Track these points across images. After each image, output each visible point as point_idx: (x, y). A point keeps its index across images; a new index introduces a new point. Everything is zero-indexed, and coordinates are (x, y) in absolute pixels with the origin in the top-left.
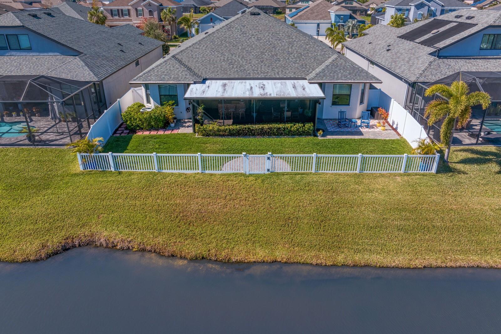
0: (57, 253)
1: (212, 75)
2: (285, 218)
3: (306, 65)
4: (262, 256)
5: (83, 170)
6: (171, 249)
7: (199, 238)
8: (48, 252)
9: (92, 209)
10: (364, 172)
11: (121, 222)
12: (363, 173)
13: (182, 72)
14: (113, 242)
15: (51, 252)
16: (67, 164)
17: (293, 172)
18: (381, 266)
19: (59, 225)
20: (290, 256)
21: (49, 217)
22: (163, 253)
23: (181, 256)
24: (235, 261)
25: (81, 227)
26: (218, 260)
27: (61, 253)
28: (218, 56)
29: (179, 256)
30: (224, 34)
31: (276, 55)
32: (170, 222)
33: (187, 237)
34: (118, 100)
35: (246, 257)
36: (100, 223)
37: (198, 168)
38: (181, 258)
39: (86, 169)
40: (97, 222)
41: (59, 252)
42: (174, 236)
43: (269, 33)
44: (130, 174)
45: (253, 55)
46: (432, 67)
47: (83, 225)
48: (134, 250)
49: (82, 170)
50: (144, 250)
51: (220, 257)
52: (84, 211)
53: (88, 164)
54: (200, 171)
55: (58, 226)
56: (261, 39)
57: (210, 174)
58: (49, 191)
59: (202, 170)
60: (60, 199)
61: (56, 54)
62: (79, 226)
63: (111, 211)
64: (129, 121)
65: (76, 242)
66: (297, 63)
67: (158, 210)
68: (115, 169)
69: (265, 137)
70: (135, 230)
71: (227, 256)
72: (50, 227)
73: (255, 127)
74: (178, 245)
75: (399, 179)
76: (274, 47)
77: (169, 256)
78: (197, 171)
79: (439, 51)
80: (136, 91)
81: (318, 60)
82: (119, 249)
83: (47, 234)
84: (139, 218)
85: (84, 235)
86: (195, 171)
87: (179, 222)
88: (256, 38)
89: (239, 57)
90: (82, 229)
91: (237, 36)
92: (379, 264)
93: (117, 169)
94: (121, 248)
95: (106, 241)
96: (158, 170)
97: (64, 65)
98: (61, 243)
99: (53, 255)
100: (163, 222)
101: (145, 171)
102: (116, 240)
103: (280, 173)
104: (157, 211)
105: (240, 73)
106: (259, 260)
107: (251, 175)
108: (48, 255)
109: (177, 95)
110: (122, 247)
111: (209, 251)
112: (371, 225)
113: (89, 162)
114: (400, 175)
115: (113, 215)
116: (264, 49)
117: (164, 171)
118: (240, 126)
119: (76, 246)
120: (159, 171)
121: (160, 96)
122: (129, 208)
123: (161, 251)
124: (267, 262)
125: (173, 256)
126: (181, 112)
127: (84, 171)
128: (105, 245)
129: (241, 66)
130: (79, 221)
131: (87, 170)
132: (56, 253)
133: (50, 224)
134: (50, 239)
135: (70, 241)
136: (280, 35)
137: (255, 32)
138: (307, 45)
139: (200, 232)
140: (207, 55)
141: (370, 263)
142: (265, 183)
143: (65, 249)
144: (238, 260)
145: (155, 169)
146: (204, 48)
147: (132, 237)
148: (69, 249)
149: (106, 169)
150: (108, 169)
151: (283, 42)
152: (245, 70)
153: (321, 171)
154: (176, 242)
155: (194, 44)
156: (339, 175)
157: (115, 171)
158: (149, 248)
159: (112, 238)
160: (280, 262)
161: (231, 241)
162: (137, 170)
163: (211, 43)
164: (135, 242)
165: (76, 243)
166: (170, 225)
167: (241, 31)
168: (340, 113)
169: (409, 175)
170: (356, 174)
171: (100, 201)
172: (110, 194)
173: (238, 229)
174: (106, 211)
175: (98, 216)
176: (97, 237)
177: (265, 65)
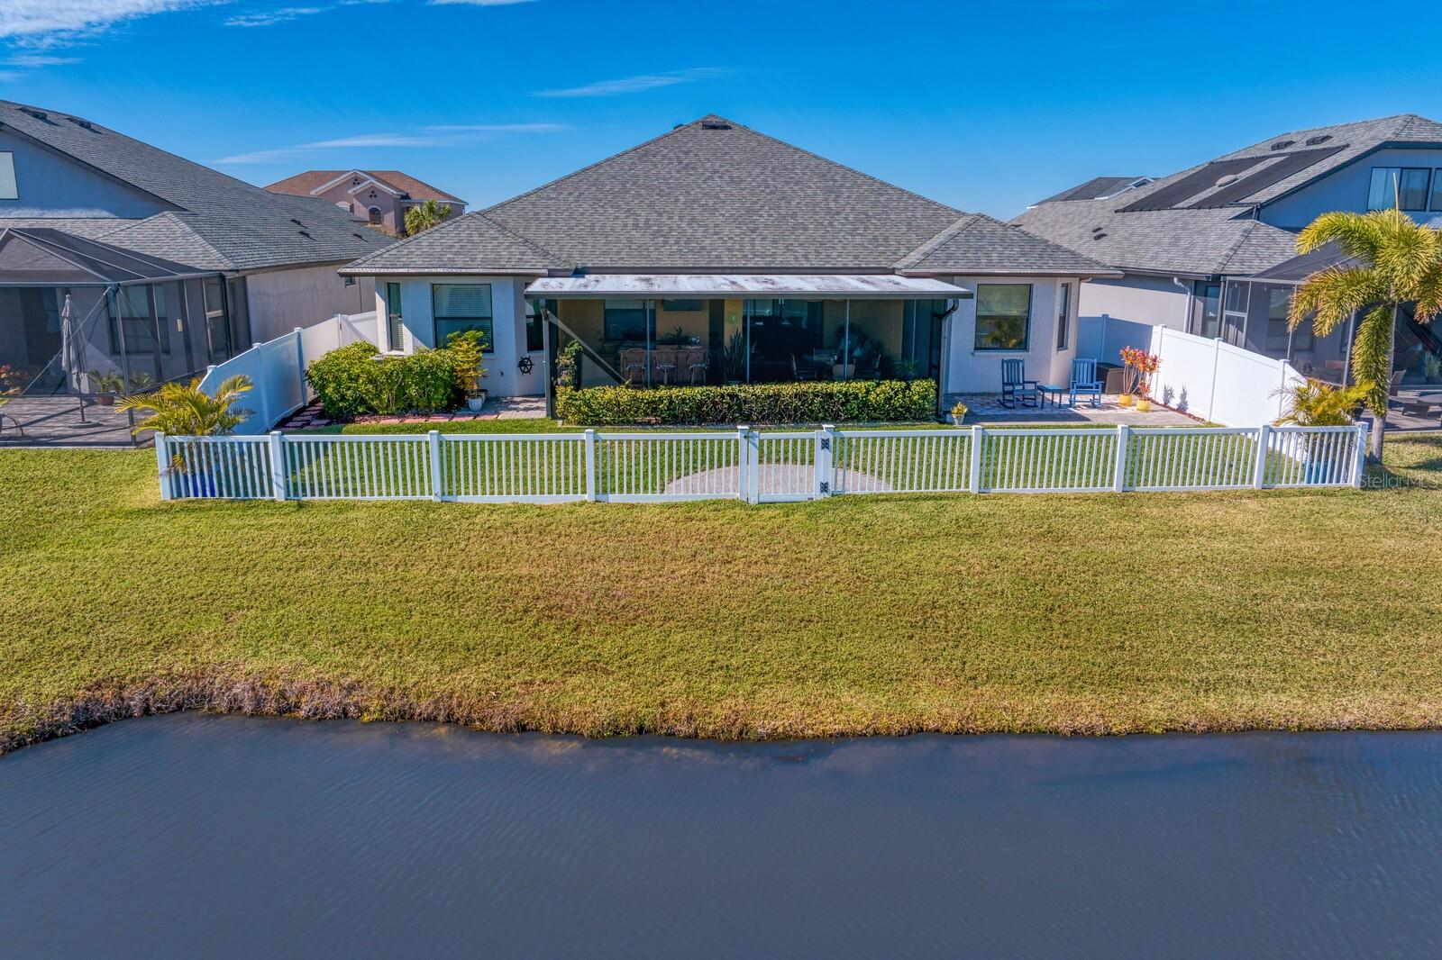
0: (53, 736)
1: (602, 259)
2: (919, 603)
3: (886, 239)
4: (865, 714)
5: (172, 498)
6: (517, 704)
7: (620, 667)
8: (13, 729)
9: (204, 596)
10: (1137, 489)
11: (312, 629)
12: (1133, 491)
13: (509, 247)
14: (282, 694)
15: (27, 728)
16: (112, 487)
17: (905, 494)
18: (1307, 726)
19: (69, 642)
20: (971, 709)
21: (33, 623)
22: (482, 721)
23: (554, 726)
24: (769, 735)
25: (155, 649)
26: (702, 734)
27: (67, 734)
28: (617, 218)
29: (547, 728)
30: (630, 170)
31: (794, 216)
32: (504, 625)
33: (570, 669)
34: (297, 329)
35: (808, 721)
36: (234, 634)
37: (584, 486)
38: (556, 733)
39: (183, 494)
40: (222, 631)
41: (59, 733)
42: (520, 665)
43: (765, 168)
44: (343, 508)
45: (723, 215)
46: (1254, 242)
47: (167, 643)
48: (366, 718)
49: (168, 498)
50: (407, 716)
51: (710, 724)
52: (170, 602)
53: (189, 476)
54: (589, 497)
55: (65, 645)
56: (742, 181)
57: (625, 504)
58: (40, 554)
59: (597, 492)
60: (77, 571)
61: (97, 213)
62: (151, 647)
63: (274, 599)
64: (333, 385)
65: (132, 699)
66: (859, 234)
67: (453, 592)
68: (289, 495)
69: (786, 426)
70: (369, 651)
71: (733, 717)
72: (31, 650)
73: (751, 391)
74: (539, 691)
75: (1252, 505)
76: (783, 198)
77: (507, 731)
78: (579, 497)
79: (1258, 210)
80: (349, 324)
81: (919, 227)
82: (308, 718)
83: (17, 672)
84: (385, 618)
85: (169, 674)
86: (572, 498)
87: (535, 625)
88: (726, 177)
89: (681, 218)
90: (161, 654)
91: (670, 173)
92: (1295, 719)
93: (296, 494)
94: (315, 714)
95: (253, 689)
96: (443, 494)
97: (122, 230)
98: (72, 699)
99: (36, 741)
100: (476, 627)
101: (397, 498)
102: (297, 685)
103: (862, 496)
104: (448, 596)
105: (690, 256)
106: (859, 728)
107: (763, 505)
108: (13, 738)
109: (491, 319)
110: (320, 710)
111: (663, 705)
112: (1221, 614)
113: (197, 472)
114: (1254, 495)
115: (282, 612)
116: (755, 203)
117: (462, 499)
118: (705, 388)
119: (131, 716)
120: (447, 498)
121: (436, 319)
122: (344, 592)
123: (475, 716)
124: (889, 734)
125: (522, 728)
126: (502, 374)
127: (173, 501)
128: (248, 707)
129: (688, 241)
130: (150, 629)
131: (184, 499)
132: (47, 735)
133: (32, 641)
134: (26, 686)
135: (108, 694)
136: (796, 174)
137: (721, 166)
138: (882, 195)
139: (619, 651)
140: (582, 214)
141: (1262, 720)
142: (823, 521)
143: (86, 722)
144: (780, 730)
145: (430, 489)
146: (571, 199)
147: (360, 673)
148: (103, 722)
149: (254, 494)
150: (263, 493)
151: (810, 187)
152: (703, 248)
153: (997, 490)
154: (532, 683)
155: (539, 189)
156: (1060, 499)
157: (286, 499)
158: (424, 706)
159: (278, 678)
160: (938, 731)
161: (741, 673)
162: (368, 497)
163: (594, 189)
164: (369, 689)
165: (132, 703)
166: (501, 635)
167: (680, 163)
168: (1005, 364)
169: (1280, 494)
170: (1112, 495)
171: (231, 575)
172: (270, 556)
173: (759, 640)
174: (256, 600)
175: (226, 614)
176: (217, 681)
177: (764, 239)
